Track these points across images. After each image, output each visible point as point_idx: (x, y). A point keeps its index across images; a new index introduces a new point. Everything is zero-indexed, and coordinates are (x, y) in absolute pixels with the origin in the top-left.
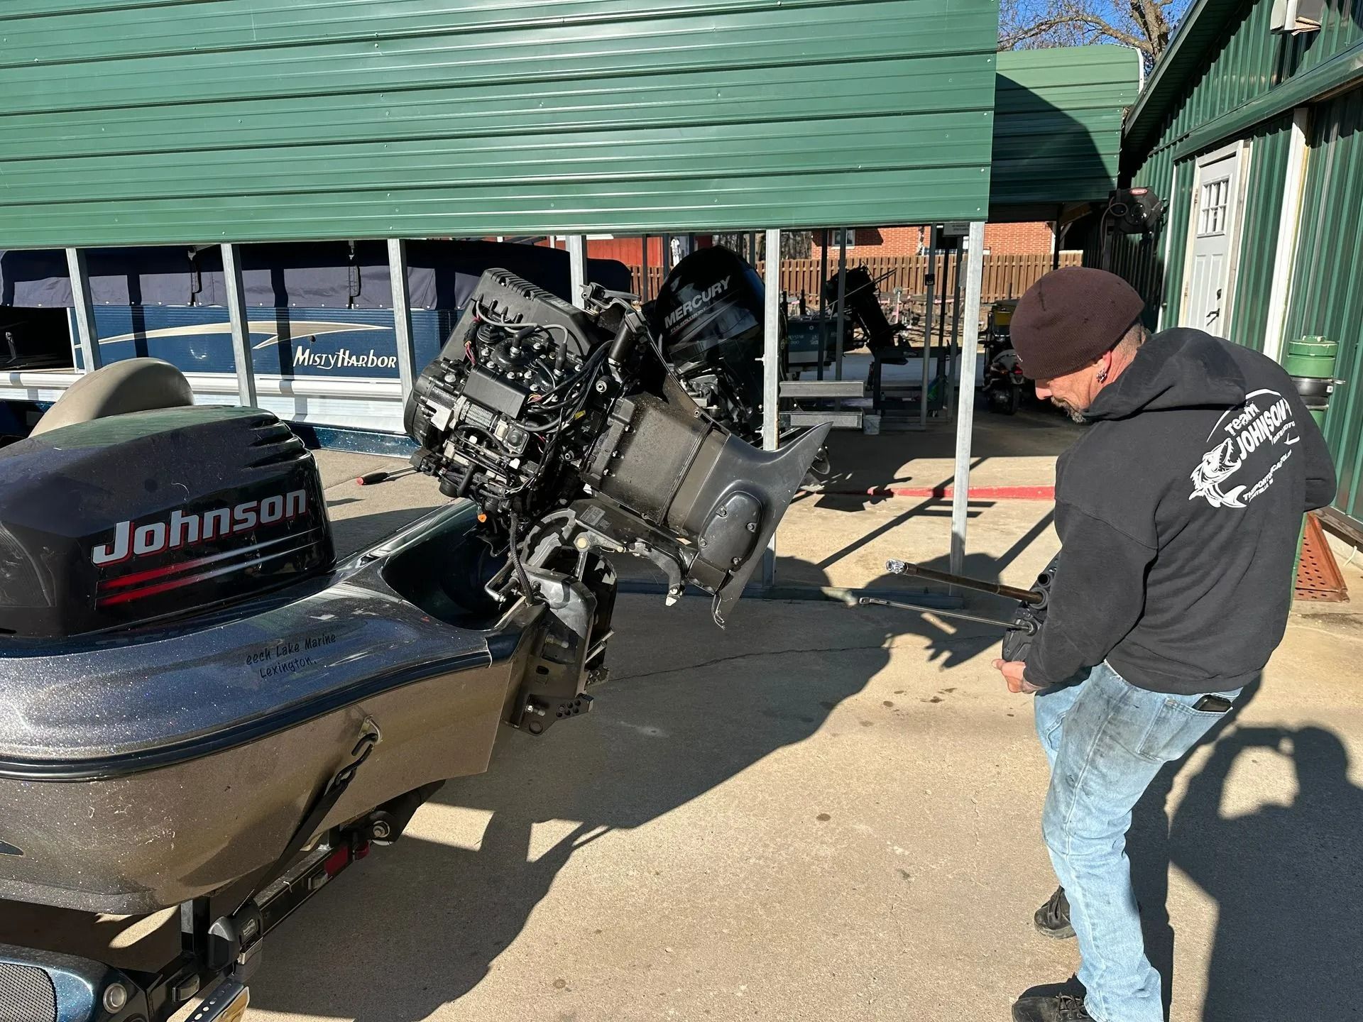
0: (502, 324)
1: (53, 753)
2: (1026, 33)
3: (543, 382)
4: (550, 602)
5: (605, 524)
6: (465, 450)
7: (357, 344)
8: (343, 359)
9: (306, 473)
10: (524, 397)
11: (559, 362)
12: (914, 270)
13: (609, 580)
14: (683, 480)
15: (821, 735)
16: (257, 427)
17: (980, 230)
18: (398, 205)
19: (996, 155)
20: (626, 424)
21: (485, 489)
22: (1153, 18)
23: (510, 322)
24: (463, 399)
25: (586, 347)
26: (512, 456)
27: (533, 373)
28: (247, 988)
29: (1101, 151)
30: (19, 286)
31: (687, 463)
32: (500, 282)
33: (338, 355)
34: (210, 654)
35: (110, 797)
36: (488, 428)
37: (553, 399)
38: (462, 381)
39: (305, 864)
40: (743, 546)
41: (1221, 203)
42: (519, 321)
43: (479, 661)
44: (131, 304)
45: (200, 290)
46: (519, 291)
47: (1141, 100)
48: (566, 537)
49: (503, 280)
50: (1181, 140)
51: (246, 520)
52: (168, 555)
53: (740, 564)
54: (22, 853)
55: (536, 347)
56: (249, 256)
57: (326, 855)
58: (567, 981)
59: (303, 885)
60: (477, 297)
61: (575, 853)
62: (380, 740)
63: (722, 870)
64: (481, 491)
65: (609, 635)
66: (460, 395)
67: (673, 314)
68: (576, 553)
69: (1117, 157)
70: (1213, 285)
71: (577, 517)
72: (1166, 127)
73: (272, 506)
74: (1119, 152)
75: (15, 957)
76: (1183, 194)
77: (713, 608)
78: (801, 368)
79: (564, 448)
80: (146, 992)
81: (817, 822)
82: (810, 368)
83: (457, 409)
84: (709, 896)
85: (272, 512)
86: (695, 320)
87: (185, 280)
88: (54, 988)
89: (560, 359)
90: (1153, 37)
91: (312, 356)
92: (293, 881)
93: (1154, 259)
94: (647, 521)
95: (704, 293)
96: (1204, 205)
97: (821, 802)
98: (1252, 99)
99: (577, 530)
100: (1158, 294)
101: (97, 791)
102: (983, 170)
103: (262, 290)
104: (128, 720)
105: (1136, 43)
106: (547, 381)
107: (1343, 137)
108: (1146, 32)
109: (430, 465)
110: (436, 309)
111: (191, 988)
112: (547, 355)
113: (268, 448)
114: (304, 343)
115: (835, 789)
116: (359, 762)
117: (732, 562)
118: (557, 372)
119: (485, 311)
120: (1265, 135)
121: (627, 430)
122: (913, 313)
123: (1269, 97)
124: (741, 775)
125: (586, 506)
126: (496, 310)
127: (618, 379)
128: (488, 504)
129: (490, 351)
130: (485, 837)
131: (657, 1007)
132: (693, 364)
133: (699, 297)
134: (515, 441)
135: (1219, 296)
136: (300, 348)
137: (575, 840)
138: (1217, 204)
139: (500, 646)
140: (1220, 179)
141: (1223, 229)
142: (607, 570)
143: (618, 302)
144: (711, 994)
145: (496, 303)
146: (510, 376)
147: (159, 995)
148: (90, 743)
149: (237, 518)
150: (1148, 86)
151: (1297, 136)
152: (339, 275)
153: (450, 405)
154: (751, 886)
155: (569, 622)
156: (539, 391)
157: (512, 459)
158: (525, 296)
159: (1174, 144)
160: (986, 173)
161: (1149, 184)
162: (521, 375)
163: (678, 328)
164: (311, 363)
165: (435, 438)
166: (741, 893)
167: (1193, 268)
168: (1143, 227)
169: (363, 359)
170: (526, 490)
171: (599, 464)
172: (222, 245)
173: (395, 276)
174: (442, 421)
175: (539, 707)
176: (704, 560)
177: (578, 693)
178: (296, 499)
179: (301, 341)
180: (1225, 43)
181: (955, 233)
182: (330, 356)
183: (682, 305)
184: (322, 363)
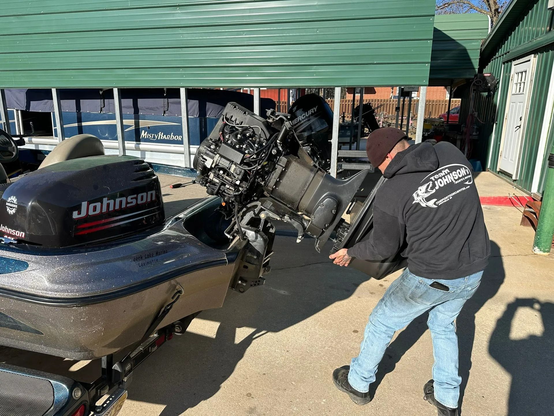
0: (234, 125)
1: (58, 295)
2: (439, 8)
3: (251, 149)
4: (250, 239)
5: (273, 208)
6: (218, 176)
7: (166, 130)
8: (161, 136)
9: (155, 184)
10: (243, 155)
11: (257, 141)
12: (389, 105)
13: (272, 231)
14: (306, 191)
15: (353, 297)
16: (136, 164)
17: (425, 90)
18: (185, 74)
19: (433, 58)
20: (283, 167)
21: (225, 192)
22: (493, 2)
23: (237, 124)
24: (218, 155)
25: (268, 135)
26: (237, 179)
27: (246, 146)
28: (127, 391)
29: (471, 58)
30: (32, 103)
31: (308, 184)
32: (234, 108)
34: (120, 257)
35: (80, 313)
36: (228, 168)
37: (255, 156)
38: (218, 148)
39: (148, 341)
40: (330, 220)
41: (523, 81)
42: (241, 124)
43: (223, 262)
44: (76, 112)
45: (104, 106)
46: (242, 112)
47: (489, 37)
48: (256, 213)
49: (235, 107)
50: (506, 54)
51: (132, 202)
52: (101, 216)
53: (328, 226)
54: (43, 334)
55: (248, 135)
56: (124, 93)
57: (156, 338)
58: (252, 394)
59: (147, 349)
60: (224, 114)
61: (254, 341)
62: (183, 293)
63: (314, 351)
64: (224, 193)
65: (272, 253)
66: (217, 154)
67: (293, 121)
68: (260, 219)
69: (478, 60)
70: (518, 116)
71: (262, 205)
72: (499, 48)
73: (142, 197)
74: (479, 58)
75: (38, 375)
76: (506, 76)
77: (315, 244)
78: (342, 144)
79: (258, 177)
80: (88, 391)
81: (353, 333)
82: (346, 144)
83: (215, 159)
84: (309, 362)
85: (142, 199)
86: (302, 124)
87: (98, 102)
88: (53, 388)
89: (258, 140)
90: (492, 10)
92: (144, 348)
93: (492, 103)
94: (289, 208)
95: (306, 113)
96: (515, 81)
97: (354, 325)
98: (538, 37)
99: (261, 210)
100: (493, 118)
101: (75, 311)
102: (427, 65)
103: (129, 107)
104: (88, 283)
105: (485, 13)
106: (252, 149)
108: (489, 8)
109: (203, 182)
110: (198, 117)
111: (105, 390)
112: (252, 138)
113: (141, 173)
114: (145, 129)
115: (360, 320)
116: (174, 302)
117: (325, 225)
118: (256, 145)
119: (227, 119)
120: (543, 53)
121: (283, 170)
122: (388, 122)
123: (545, 37)
124: (321, 312)
125: (265, 201)
126: (232, 119)
127: (281, 149)
128: (226, 198)
129: (230, 136)
130: (217, 332)
131: (289, 407)
133: (304, 114)
134: (238, 173)
135: (521, 119)
136: (143, 131)
137: (254, 336)
138: (521, 81)
139: (231, 257)
140: (523, 71)
141: (523, 91)
142: (272, 227)
143: (281, 117)
144: (311, 402)
145: (232, 116)
146: (237, 147)
147: (93, 392)
148: (73, 292)
149: (129, 201)
150: (492, 31)
152: (160, 102)
153: (212, 158)
154: (327, 358)
155: (257, 248)
156: (249, 153)
157: (237, 180)
158: (244, 114)
159: (503, 55)
160: (428, 67)
161: (491, 71)
162: (242, 146)
165: (205, 171)
166: (322, 361)
167: (510, 107)
168: (488, 90)
169: (169, 136)
170: (242, 194)
171: (272, 184)
172: (114, 89)
173: (183, 103)
174: (209, 164)
175: (243, 281)
176: (313, 224)
177: (260, 276)
178: (152, 195)
179: (144, 129)
180: (526, 13)
181: (409, 90)
182: (155, 135)
183: (297, 117)
184: (152, 138)
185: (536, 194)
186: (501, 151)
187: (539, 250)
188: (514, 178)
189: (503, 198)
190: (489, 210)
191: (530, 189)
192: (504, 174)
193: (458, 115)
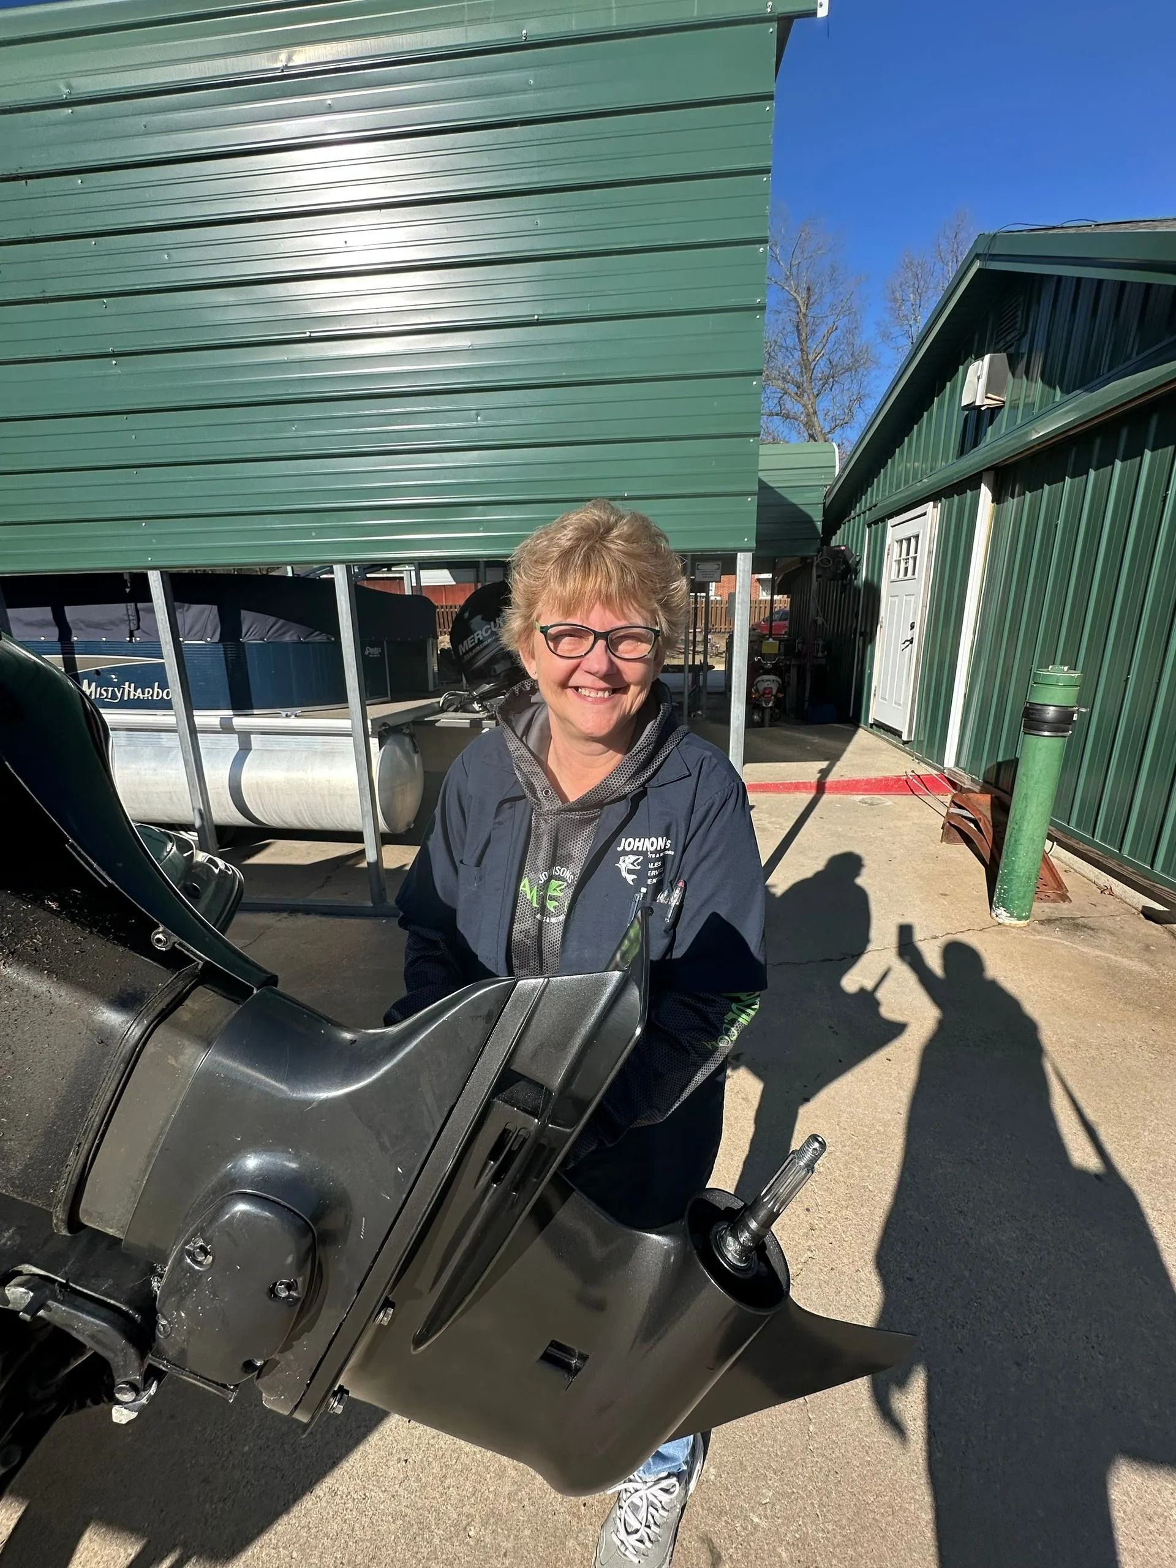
7: (141, 677)
8: (129, 692)
17: (748, 559)
18: (154, 535)
33: (124, 688)
41: (912, 554)
47: (839, 479)
50: (870, 509)
67: (465, 642)
69: (820, 524)
70: (906, 620)
74: (821, 519)
76: (875, 550)
86: (487, 646)
91: (99, 689)
95: (492, 623)
96: (896, 557)
102: (749, 499)
103: (43, 624)
107: (1030, 492)
110: (220, 641)
114: (89, 676)
120: (953, 496)
123: (954, 467)
132: (488, 686)
133: (488, 626)
135: (912, 627)
136: (86, 682)
138: (900, 556)
140: (910, 535)
141: (914, 574)
150: (843, 470)
151: (985, 493)
159: (864, 512)
163: (471, 654)
164: (98, 696)
167: (887, 604)
169: (149, 692)
173: (160, 609)
179: (86, 675)
180: (908, 431)
181: (705, 580)
182: (116, 689)
183: (473, 634)
184: (109, 697)
185: (954, 769)
186: (876, 687)
187: (1009, 915)
188: (905, 738)
189: (892, 779)
190: (872, 807)
191: (941, 759)
192: (883, 729)
193: (787, 623)
